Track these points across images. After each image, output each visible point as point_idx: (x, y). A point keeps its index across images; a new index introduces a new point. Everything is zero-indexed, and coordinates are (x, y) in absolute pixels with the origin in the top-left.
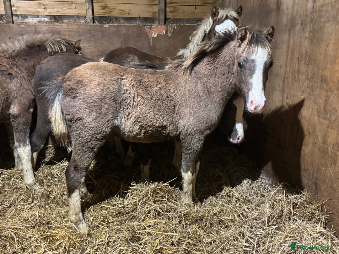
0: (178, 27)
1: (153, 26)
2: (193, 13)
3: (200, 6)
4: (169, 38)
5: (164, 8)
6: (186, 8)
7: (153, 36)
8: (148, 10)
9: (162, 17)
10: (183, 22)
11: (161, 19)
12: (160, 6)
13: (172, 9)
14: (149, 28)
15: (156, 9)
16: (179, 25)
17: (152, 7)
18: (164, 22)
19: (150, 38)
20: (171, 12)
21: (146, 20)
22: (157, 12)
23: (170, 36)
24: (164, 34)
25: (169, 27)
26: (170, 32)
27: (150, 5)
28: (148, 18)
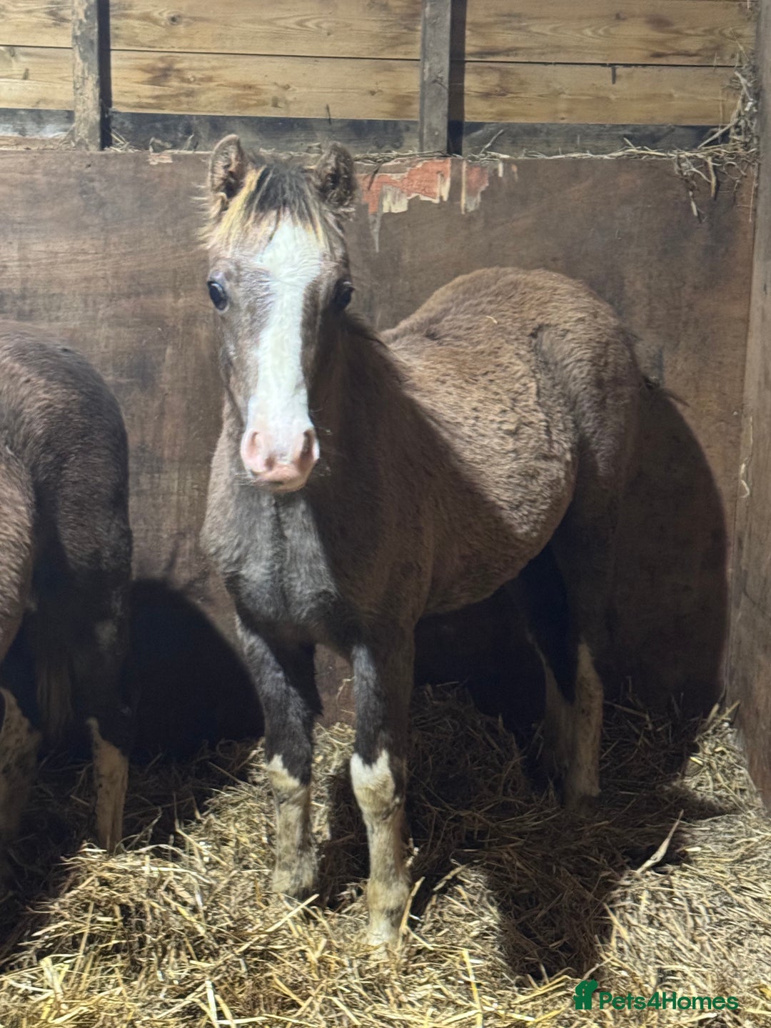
0: (514, 169)
1: (390, 159)
2: (600, 100)
3: (636, 65)
4: (470, 219)
5: (446, 79)
6: (564, 78)
7: (386, 210)
8: (373, 87)
9: (438, 121)
10: (548, 143)
11: (431, 131)
12: (427, 66)
13: (492, 79)
14: (368, 169)
15: (410, 82)
16: (522, 157)
17: (390, 69)
18: (443, 144)
19: (371, 218)
20: (486, 96)
21: (359, 129)
22: (418, 96)
23: (471, 208)
24: (441, 198)
25: (470, 167)
26: (471, 192)
27: (382, 64)
28: (370, 122)
